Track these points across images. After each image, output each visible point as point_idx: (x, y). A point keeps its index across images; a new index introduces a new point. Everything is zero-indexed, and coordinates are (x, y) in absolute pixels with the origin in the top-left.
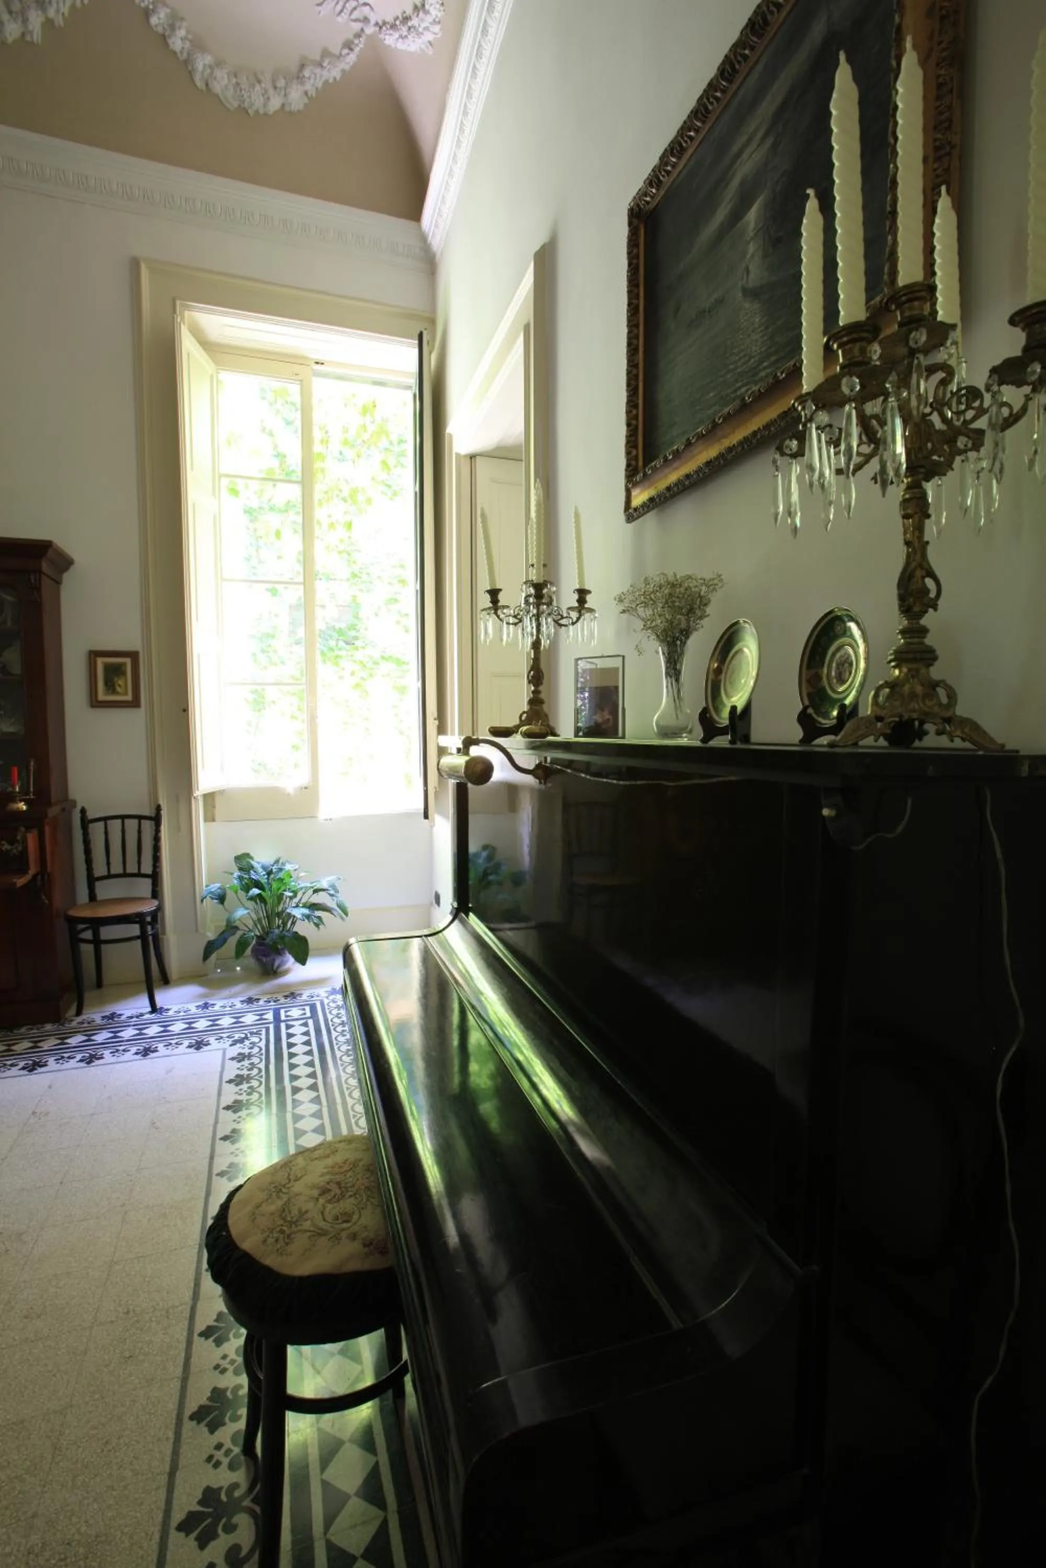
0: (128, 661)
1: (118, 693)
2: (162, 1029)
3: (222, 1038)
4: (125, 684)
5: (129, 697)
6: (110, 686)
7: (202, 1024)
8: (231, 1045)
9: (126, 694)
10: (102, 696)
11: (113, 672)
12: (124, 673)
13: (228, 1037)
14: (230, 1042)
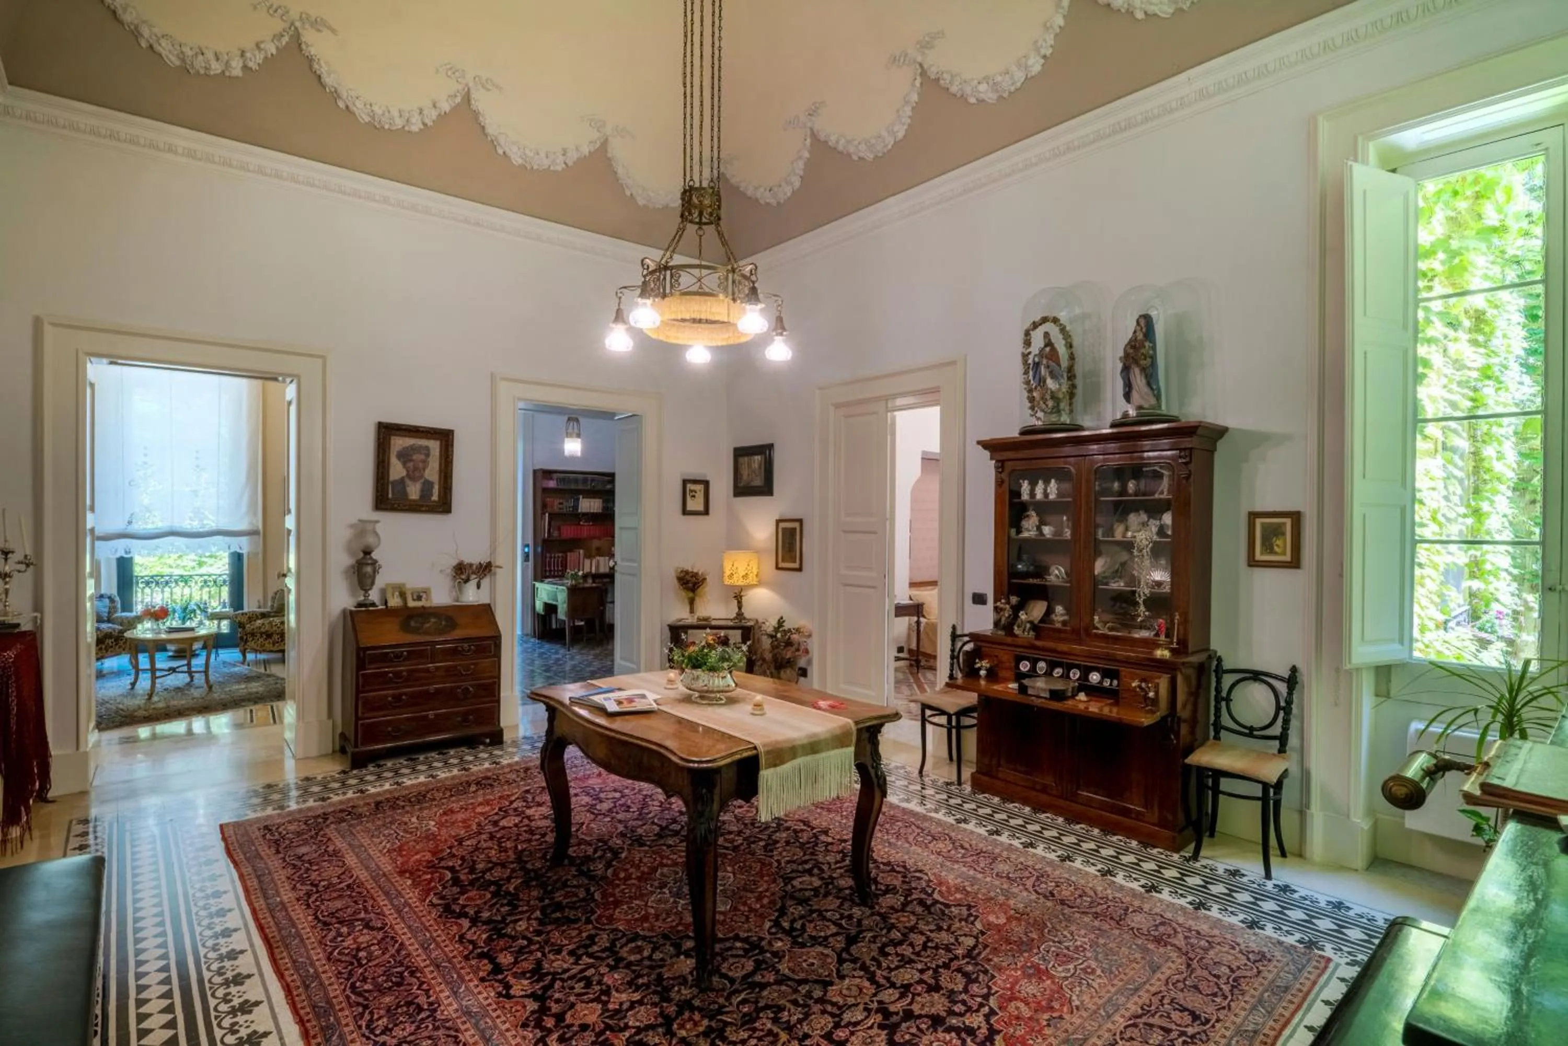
0: (1288, 522)
1: (1276, 553)
2: (1279, 909)
3: (1341, 950)
4: (1283, 546)
5: (1288, 558)
6: (1268, 547)
7: (1325, 924)
8: (1347, 964)
9: (1284, 553)
10: (1259, 556)
11: (1272, 533)
12: (1283, 534)
13: (1349, 953)
14: (1348, 960)
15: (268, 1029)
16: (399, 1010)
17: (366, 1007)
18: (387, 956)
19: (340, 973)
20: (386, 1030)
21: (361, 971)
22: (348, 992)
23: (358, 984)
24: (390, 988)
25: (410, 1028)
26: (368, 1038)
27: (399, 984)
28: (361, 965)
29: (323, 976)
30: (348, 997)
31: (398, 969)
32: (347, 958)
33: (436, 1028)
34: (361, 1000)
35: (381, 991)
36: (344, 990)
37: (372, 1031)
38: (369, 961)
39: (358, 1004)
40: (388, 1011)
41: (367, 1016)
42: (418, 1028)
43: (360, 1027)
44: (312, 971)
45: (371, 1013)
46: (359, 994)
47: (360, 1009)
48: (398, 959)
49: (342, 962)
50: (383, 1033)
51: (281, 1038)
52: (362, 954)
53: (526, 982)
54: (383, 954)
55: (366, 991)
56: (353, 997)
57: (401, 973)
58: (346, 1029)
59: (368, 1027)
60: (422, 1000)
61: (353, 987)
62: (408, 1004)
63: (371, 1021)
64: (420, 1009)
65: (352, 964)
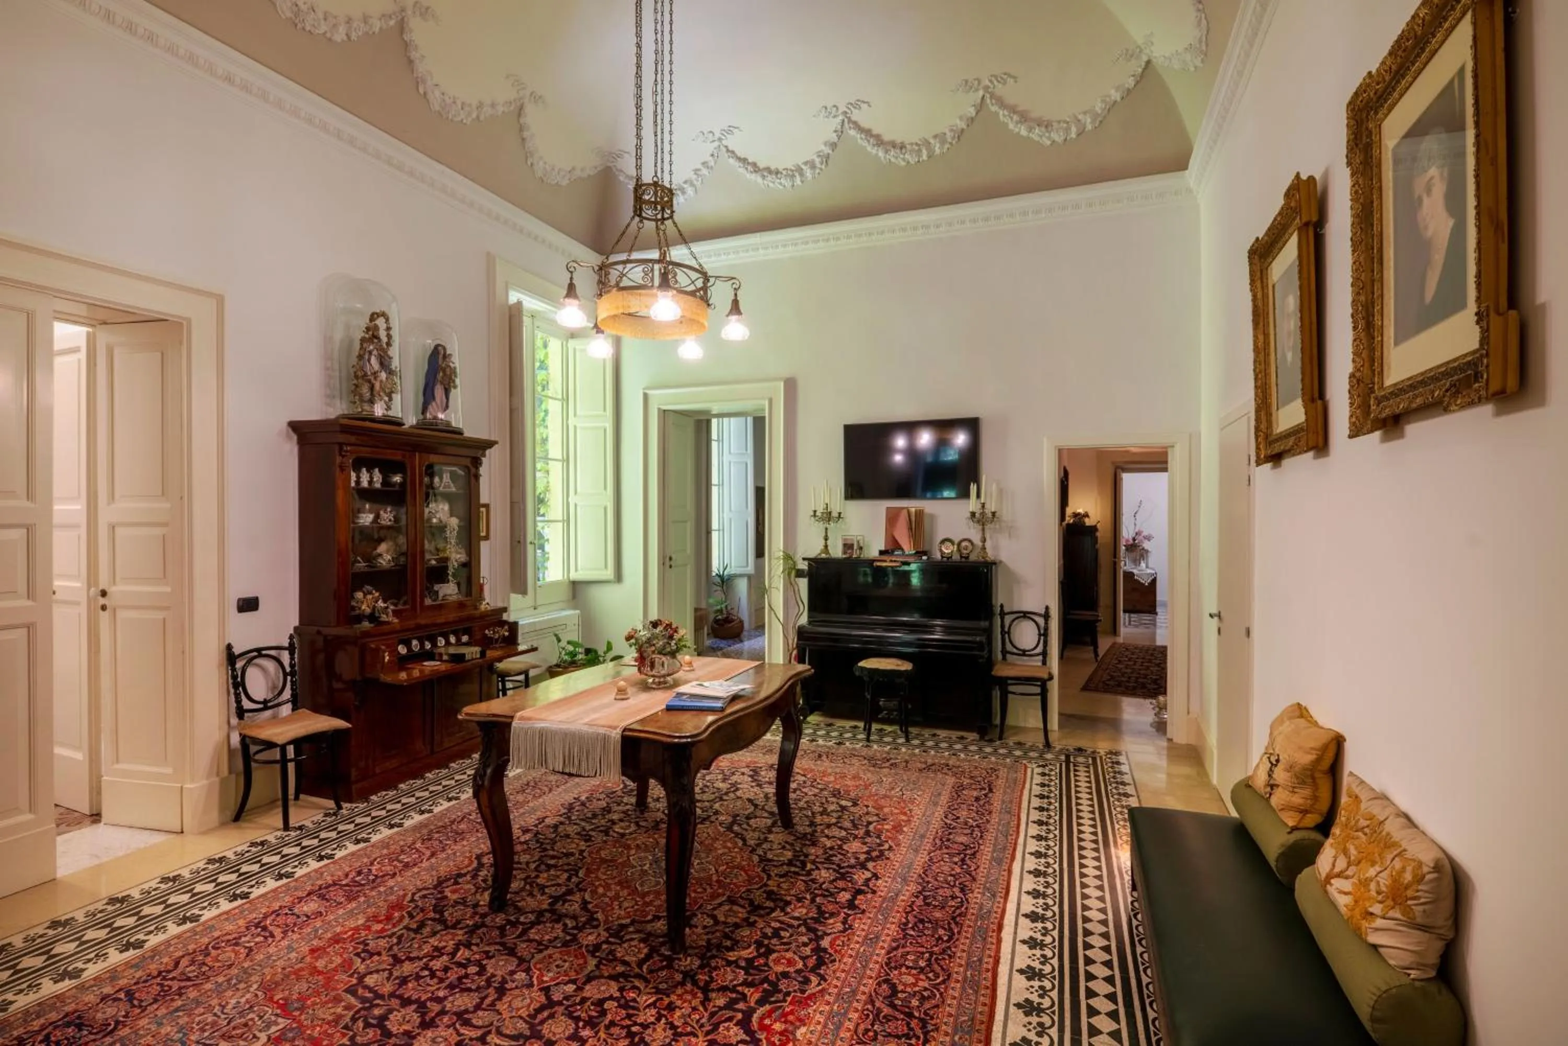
15: (1023, 918)
16: (937, 903)
17: (954, 918)
18: (908, 949)
19: (950, 957)
20: (953, 897)
21: (935, 949)
22: (956, 936)
23: (945, 938)
24: (930, 922)
25: (940, 892)
26: (967, 900)
27: (922, 921)
28: (932, 954)
29: (963, 963)
30: (959, 933)
31: (912, 933)
32: (936, 967)
33: (928, 882)
34: (953, 926)
35: (936, 924)
36: (957, 940)
37: (962, 902)
38: (923, 953)
39: (957, 923)
40: (943, 907)
41: (958, 912)
42: (937, 889)
43: (966, 908)
44: (969, 973)
45: (954, 912)
46: (951, 929)
47: (958, 919)
48: (903, 942)
49: (942, 967)
50: (957, 897)
51: (1015, 933)
52: (922, 964)
53: (855, 877)
54: (908, 953)
55: (945, 929)
56: (956, 931)
57: (913, 928)
58: (975, 912)
59: (962, 906)
60: (919, 902)
61: (950, 938)
62: (928, 904)
63: (958, 908)
64: (925, 898)
65: (937, 959)
